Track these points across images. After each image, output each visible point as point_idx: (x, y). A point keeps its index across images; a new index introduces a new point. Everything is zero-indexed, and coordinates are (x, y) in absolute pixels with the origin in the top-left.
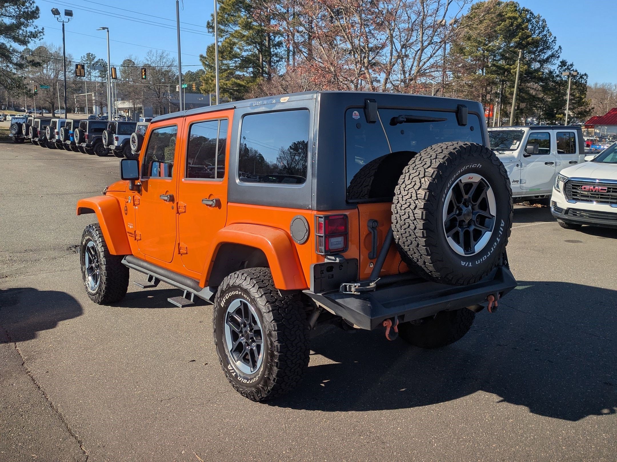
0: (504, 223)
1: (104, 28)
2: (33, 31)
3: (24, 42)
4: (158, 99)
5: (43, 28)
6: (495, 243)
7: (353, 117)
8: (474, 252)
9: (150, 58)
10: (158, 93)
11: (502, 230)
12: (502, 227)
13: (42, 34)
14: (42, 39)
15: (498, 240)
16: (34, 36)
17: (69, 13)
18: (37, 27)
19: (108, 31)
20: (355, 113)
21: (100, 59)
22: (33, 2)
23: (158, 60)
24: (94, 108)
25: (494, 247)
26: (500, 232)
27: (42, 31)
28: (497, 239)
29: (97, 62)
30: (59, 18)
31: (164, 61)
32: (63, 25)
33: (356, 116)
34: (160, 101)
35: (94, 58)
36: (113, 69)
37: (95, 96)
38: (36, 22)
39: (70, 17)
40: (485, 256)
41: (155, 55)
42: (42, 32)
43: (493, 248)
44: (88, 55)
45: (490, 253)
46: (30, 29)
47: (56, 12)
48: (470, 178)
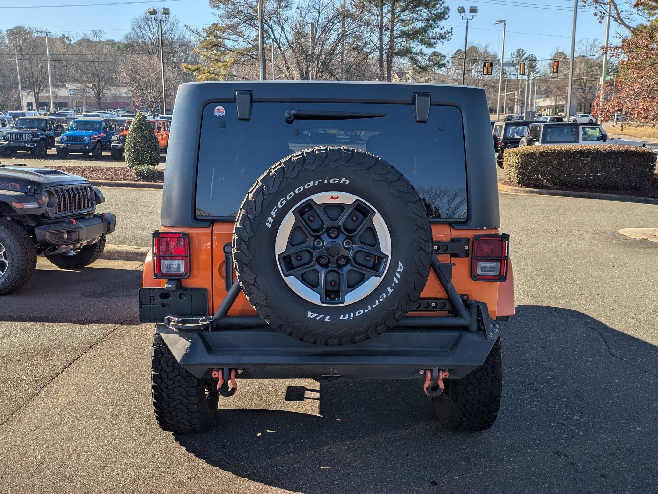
0: (402, 268)
1: (501, 22)
2: (442, 32)
3: (430, 45)
4: (583, 94)
5: (452, 28)
6: (384, 295)
7: (215, 113)
8: (343, 303)
9: (579, 49)
10: (584, 88)
11: (399, 277)
12: (399, 273)
13: (450, 34)
14: (450, 39)
15: (390, 291)
16: (442, 37)
17: (474, 10)
18: (443, 27)
19: (505, 24)
20: (218, 109)
21: (529, 55)
22: (443, 2)
23: (588, 50)
24: (516, 106)
25: (381, 300)
26: (395, 279)
27: (450, 31)
28: (389, 289)
29: (526, 58)
30: (464, 17)
31: (595, 50)
32: (467, 22)
33: (220, 112)
34: (584, 96)
35: (524, 54)
36: (522, 64)
37: (518, 95)
38: (444, 23)
39: (474, 14)
40: (362, 311)
41: (585, 45)
42: (451, 33)
43: (379, 301)
44: (519, 51)
45: (372, 307)
46: (438, 30)
47: (461, 10)
48: (332, 198)
